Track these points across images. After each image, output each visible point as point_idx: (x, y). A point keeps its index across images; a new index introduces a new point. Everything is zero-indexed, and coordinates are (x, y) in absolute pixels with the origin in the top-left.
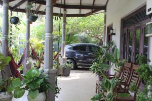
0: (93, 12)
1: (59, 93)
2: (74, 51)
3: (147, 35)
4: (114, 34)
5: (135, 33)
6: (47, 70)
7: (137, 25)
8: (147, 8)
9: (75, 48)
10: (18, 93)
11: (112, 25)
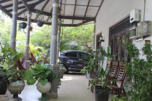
0: (84, 22)
1: (60, 85)
2: (66, 57)
3: (130, 38)
4: (103, 41)
5: (121, 38)
6: (52, 65)
7: (122, 32)
8: (131, 18)
9: (66, 54)
10: (31, 81)
11: (101, 33)
